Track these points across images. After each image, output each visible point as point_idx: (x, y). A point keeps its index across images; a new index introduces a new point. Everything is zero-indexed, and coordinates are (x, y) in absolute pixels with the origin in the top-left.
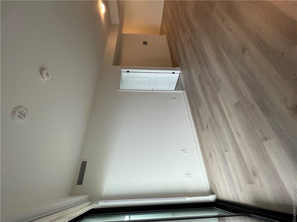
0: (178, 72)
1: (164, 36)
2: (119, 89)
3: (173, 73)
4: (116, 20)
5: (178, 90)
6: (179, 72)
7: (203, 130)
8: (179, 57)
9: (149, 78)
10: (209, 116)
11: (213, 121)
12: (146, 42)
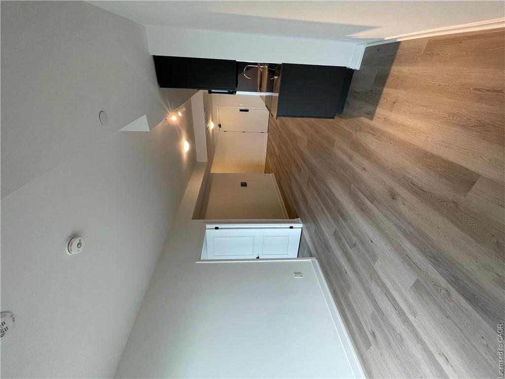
0: (298, 227)
1: (271, 174)
2: (200, 260)
3: (291, 228)
4: (203, 157)
5: (304, 257)
6: (301, 225)
7: (368, 345)
8: (296, 202)
9: (252, 238)
10: (372, 311)
11: (382, 323)
12: (246, 183)
